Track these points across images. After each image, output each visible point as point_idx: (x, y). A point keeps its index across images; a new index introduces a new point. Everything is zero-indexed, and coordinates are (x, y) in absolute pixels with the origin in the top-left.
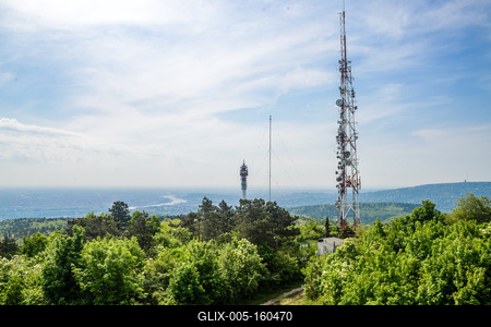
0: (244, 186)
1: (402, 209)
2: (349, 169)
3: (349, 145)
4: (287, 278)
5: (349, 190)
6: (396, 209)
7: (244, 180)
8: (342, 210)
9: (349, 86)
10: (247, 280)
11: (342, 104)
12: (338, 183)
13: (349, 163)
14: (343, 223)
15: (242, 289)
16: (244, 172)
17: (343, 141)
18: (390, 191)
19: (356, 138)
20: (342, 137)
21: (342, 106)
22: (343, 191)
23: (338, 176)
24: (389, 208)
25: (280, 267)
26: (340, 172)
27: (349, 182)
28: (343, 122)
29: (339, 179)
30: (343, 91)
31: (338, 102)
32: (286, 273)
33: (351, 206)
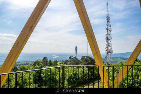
0: (76, 52)
1: (122, 59)
2: (109, 48)
3: (109, 41)
4: (96, 77)
5: (109, 53)
6: (120, 59)
7: (76, 51)
8: (107, 59)
9: (109, 24)
10: (86, 78)
11: (107, 29)
12: (106, 52)
13: (109, 46)
14: (108, 63)
15: (85, 80)
16: (76, 48)
17: (108, 40)
18: (118, 54)
19: (111, 39)
20: (107, 39)
21: (107, 30)
22: (108, 54)
23: (106, 49)
24: (118, 59)
25: (94, 74)
26: (107, 48)
27: (109, 51)
28: (108, 34)
29: (106, 50)
30: (107, 25)
31: (106, 29)
32: (96, 76)
33: (110, 58)
